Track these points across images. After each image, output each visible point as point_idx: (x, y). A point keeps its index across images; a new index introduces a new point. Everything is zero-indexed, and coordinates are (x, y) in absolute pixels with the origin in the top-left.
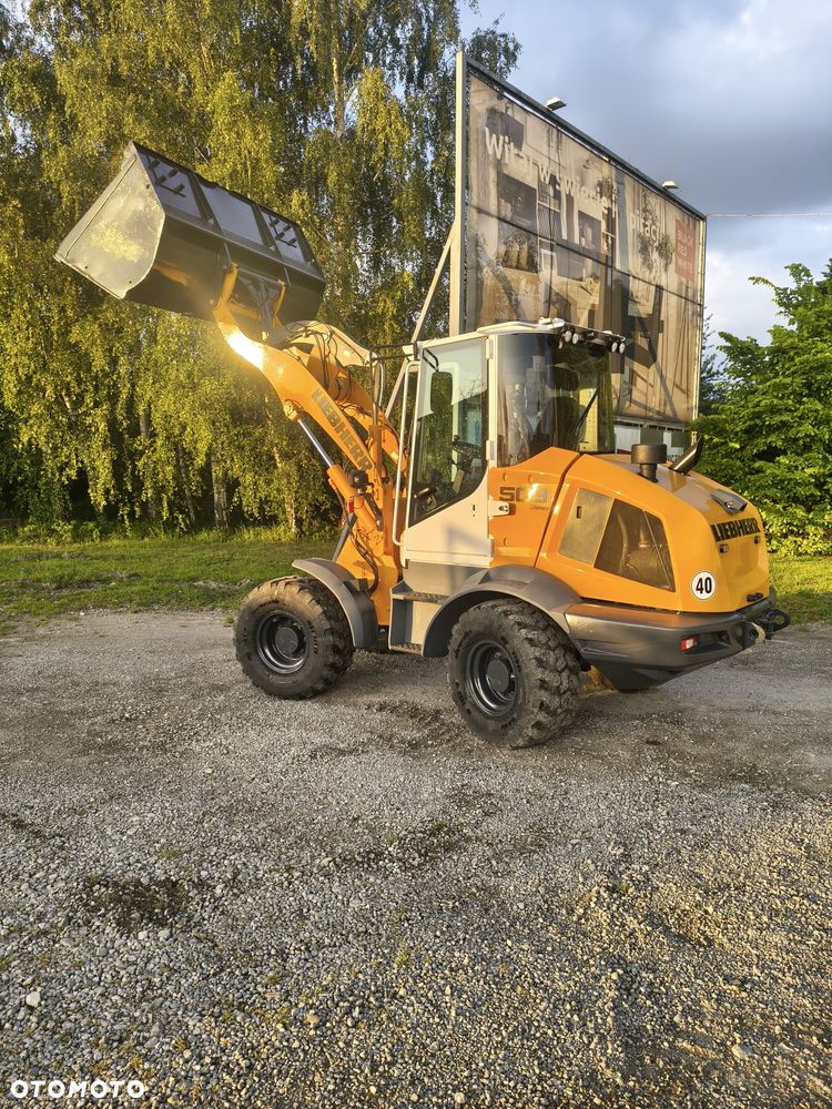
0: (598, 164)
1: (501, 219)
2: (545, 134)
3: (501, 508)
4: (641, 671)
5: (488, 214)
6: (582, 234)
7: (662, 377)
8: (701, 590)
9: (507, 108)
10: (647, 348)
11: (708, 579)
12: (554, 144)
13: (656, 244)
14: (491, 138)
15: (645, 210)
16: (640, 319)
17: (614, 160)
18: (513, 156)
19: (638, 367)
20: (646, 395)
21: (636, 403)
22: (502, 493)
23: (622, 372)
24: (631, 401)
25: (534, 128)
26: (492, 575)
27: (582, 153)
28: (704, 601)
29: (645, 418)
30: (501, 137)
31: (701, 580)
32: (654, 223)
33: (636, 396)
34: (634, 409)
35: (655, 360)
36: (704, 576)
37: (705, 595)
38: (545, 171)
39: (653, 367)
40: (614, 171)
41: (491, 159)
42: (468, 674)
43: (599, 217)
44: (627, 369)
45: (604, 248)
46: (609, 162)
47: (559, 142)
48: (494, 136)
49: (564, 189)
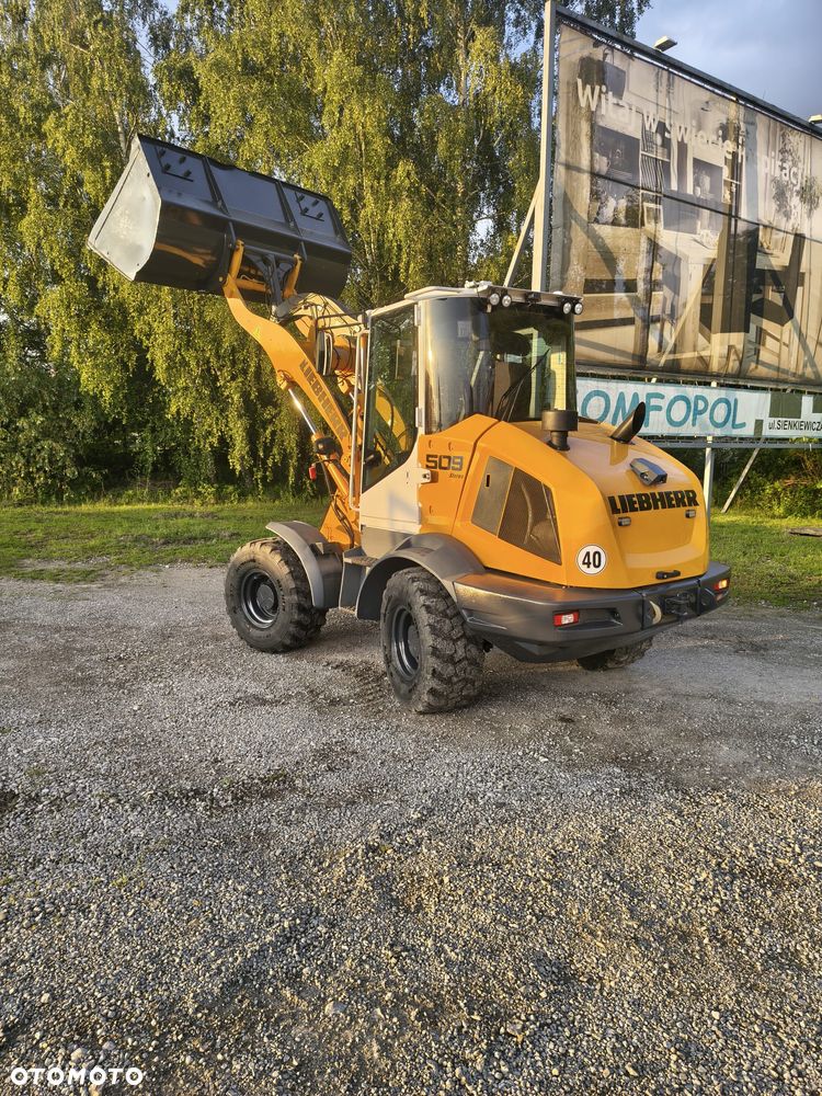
0: (722, 104)
2: (653, 77)
3: (425, 476)
4: (523, 645)
5: (579, 170)
6: (697, 183)
7: (800, 334)
8: (588, 564)
9: (605, 55)
10: (780, 303)
11: (596, 552)
12: (663, 88)
13: (798, 188)
14: (584, 89)
15: (782, 151)
16: (773, 273)
17: (742, 98)
18: (611, 106)
19: (767, 325)
20: (779, 356)
21: (764, 364)
22: (428, 461)
23: (747, 330)
24: (758, 362)
25: (639, 73)
26: (413, 541)
27: (702, 95)
28: (591, 576)
29: (777, 381)
30: (597, 88)
31: (588, 554)
32: (795, 164)
33: (764, 356)
34: (762, 371)
35: (791, 315)
36: (592, 549)
37: (592, 570)
38: (651, 119)
39: (789, 325)
40: (742, 110)
41: (583, 111)
42: (393, 638)
43: (720, 163)
44: (753, 327)
45: (726, 196)
46: (737, 102)
47: (670, 85)
48: (588, 87)
49: (674, 136)
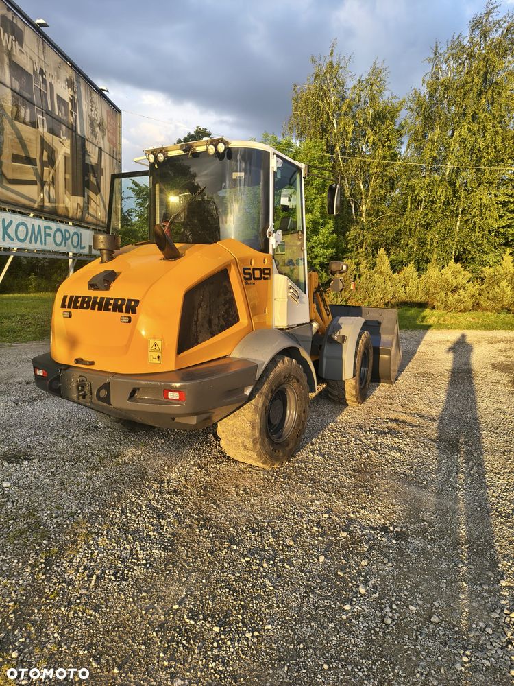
0: (65, 66)
1: (13, 90)
2: (36, 39)
5: (6, 86)
6: (59, 109)
7: (103, 201)
9: (13, 18)
10: (95, 183)
12: (41, 48)
13: (98, 123)
14: (4, 35)
15: (91, 101)
16: (92, 165)
17: (73, 66)
18: (18, 51)
19: (92, 194)
20: (96, 211)
21: (91, 215)
23: (84, 197)
24: (89, 213)
25: (29, 34)
27: (58, 59)
29: (96, 225)
30: (10, 36)
32: (96, 110)
33: (91, 211)
34: (90, 219)
35: (100, 191)
38: (37, 64)
39: (99, 195)
40: (74, 73)
41: (5, 49)
43: (68, 101)
44: (86, 194)
45: (71, 120)
46: (71, 67)
47: (44, 48)
48: (6, 34)
49: (48, 79)
